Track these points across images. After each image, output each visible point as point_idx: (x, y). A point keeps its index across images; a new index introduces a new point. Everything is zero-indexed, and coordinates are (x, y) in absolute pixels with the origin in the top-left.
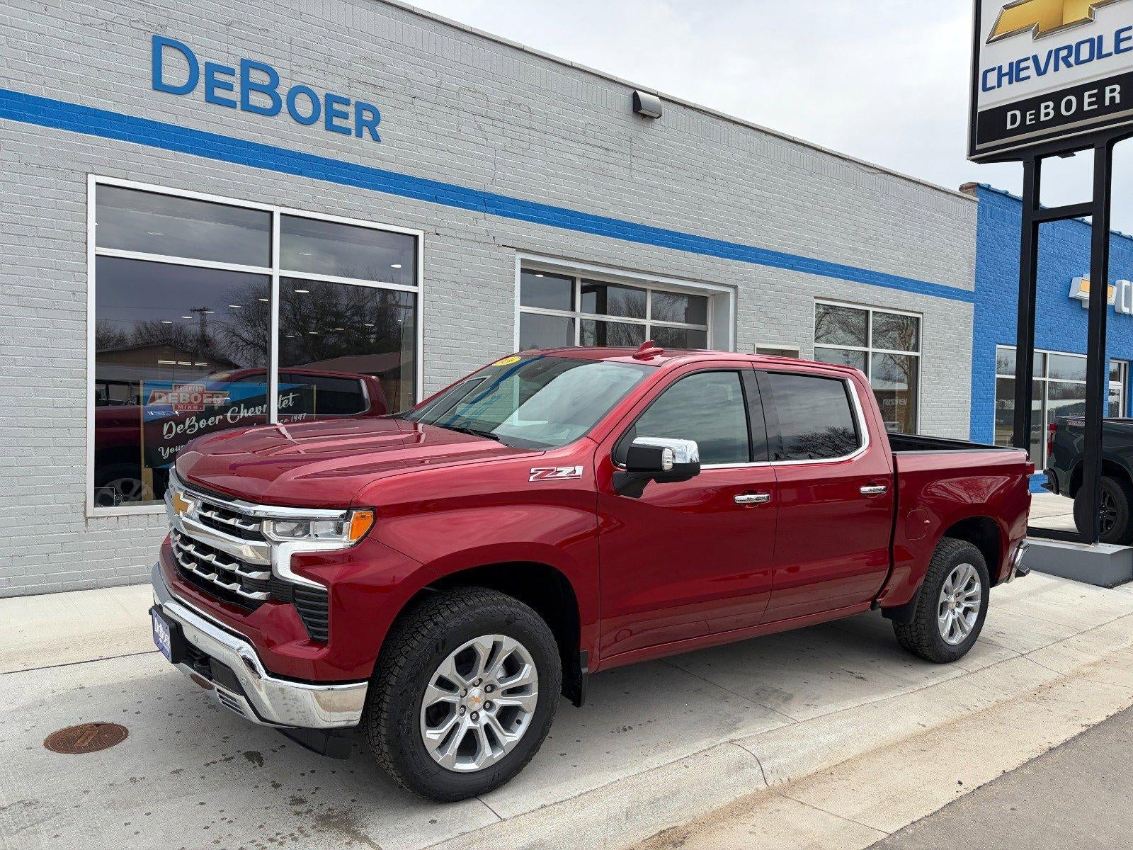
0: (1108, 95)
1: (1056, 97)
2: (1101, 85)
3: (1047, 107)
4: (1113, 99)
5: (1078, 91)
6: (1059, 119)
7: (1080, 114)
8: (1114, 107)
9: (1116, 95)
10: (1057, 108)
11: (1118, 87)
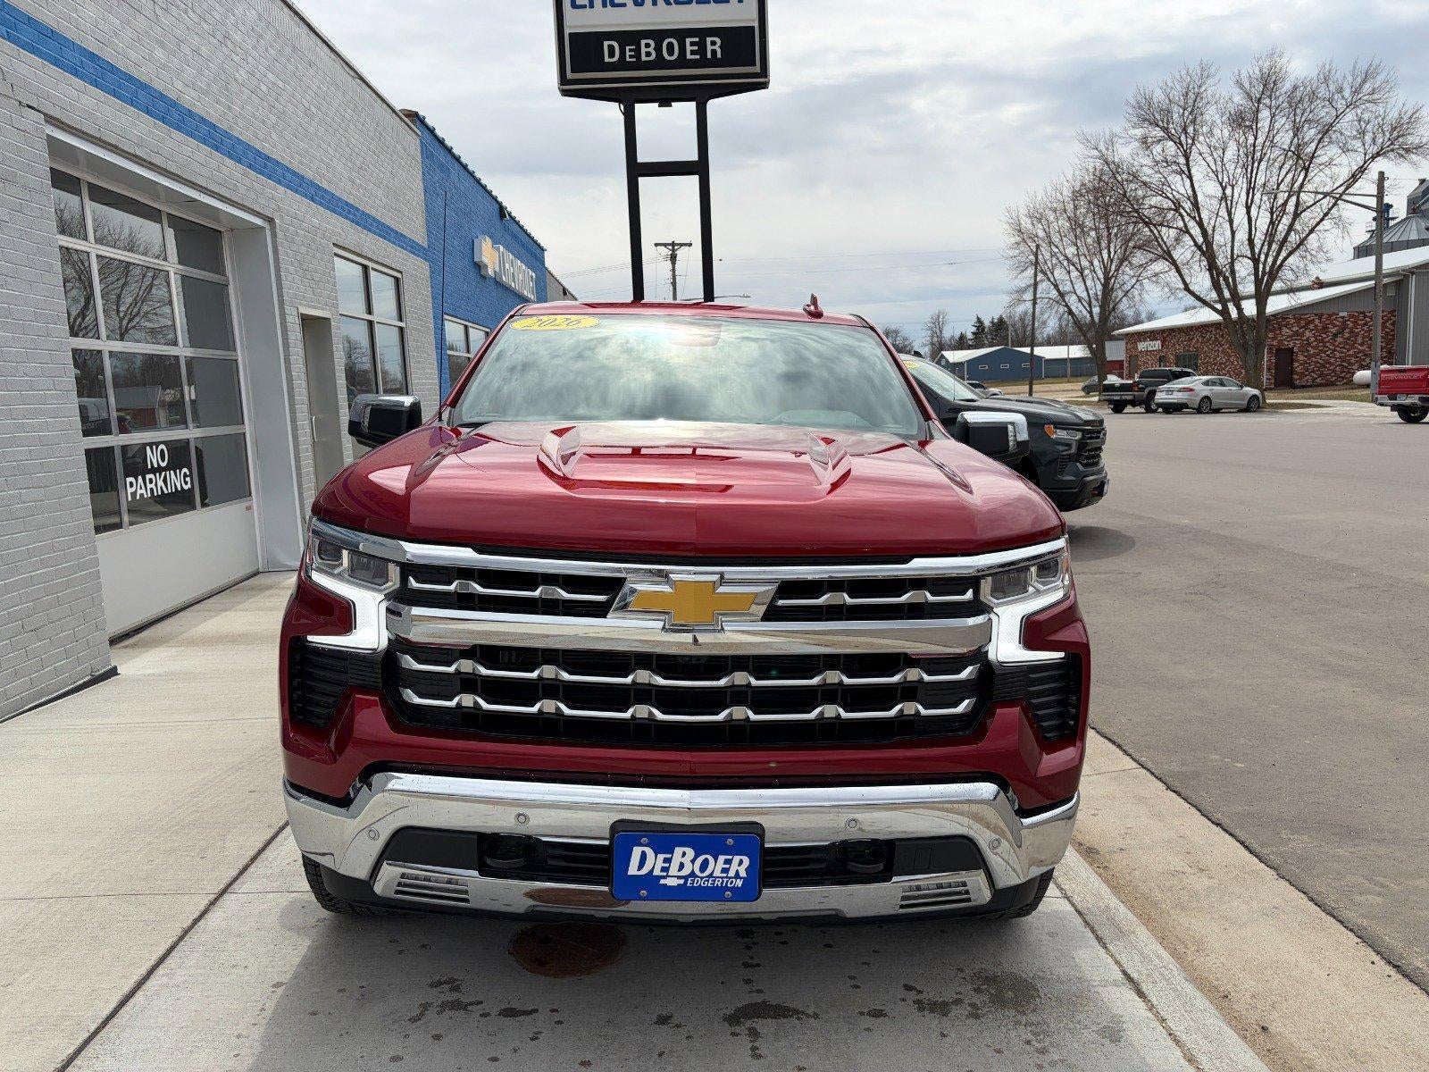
0: (709, 48)
1: (658, 35)
2: (703, 33)
3: (647, 45)
4: (714, 52)
5: (681, 34)
6: (660, 63)
7: (682, 62)
8: (714, 62)
9: (717, 47)
10: (658, 49)
11: (718, 40)
